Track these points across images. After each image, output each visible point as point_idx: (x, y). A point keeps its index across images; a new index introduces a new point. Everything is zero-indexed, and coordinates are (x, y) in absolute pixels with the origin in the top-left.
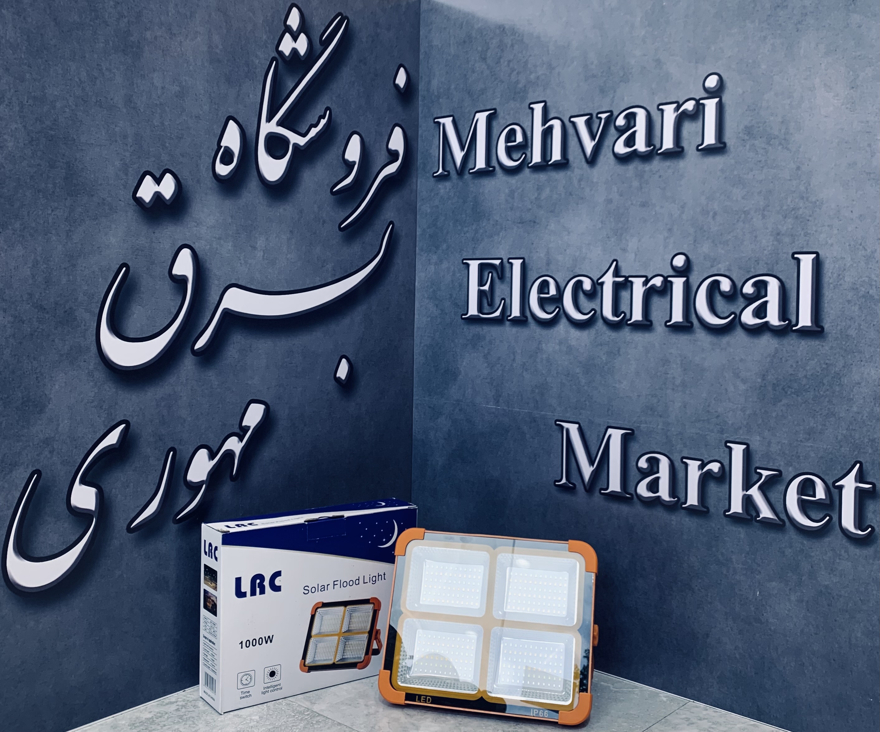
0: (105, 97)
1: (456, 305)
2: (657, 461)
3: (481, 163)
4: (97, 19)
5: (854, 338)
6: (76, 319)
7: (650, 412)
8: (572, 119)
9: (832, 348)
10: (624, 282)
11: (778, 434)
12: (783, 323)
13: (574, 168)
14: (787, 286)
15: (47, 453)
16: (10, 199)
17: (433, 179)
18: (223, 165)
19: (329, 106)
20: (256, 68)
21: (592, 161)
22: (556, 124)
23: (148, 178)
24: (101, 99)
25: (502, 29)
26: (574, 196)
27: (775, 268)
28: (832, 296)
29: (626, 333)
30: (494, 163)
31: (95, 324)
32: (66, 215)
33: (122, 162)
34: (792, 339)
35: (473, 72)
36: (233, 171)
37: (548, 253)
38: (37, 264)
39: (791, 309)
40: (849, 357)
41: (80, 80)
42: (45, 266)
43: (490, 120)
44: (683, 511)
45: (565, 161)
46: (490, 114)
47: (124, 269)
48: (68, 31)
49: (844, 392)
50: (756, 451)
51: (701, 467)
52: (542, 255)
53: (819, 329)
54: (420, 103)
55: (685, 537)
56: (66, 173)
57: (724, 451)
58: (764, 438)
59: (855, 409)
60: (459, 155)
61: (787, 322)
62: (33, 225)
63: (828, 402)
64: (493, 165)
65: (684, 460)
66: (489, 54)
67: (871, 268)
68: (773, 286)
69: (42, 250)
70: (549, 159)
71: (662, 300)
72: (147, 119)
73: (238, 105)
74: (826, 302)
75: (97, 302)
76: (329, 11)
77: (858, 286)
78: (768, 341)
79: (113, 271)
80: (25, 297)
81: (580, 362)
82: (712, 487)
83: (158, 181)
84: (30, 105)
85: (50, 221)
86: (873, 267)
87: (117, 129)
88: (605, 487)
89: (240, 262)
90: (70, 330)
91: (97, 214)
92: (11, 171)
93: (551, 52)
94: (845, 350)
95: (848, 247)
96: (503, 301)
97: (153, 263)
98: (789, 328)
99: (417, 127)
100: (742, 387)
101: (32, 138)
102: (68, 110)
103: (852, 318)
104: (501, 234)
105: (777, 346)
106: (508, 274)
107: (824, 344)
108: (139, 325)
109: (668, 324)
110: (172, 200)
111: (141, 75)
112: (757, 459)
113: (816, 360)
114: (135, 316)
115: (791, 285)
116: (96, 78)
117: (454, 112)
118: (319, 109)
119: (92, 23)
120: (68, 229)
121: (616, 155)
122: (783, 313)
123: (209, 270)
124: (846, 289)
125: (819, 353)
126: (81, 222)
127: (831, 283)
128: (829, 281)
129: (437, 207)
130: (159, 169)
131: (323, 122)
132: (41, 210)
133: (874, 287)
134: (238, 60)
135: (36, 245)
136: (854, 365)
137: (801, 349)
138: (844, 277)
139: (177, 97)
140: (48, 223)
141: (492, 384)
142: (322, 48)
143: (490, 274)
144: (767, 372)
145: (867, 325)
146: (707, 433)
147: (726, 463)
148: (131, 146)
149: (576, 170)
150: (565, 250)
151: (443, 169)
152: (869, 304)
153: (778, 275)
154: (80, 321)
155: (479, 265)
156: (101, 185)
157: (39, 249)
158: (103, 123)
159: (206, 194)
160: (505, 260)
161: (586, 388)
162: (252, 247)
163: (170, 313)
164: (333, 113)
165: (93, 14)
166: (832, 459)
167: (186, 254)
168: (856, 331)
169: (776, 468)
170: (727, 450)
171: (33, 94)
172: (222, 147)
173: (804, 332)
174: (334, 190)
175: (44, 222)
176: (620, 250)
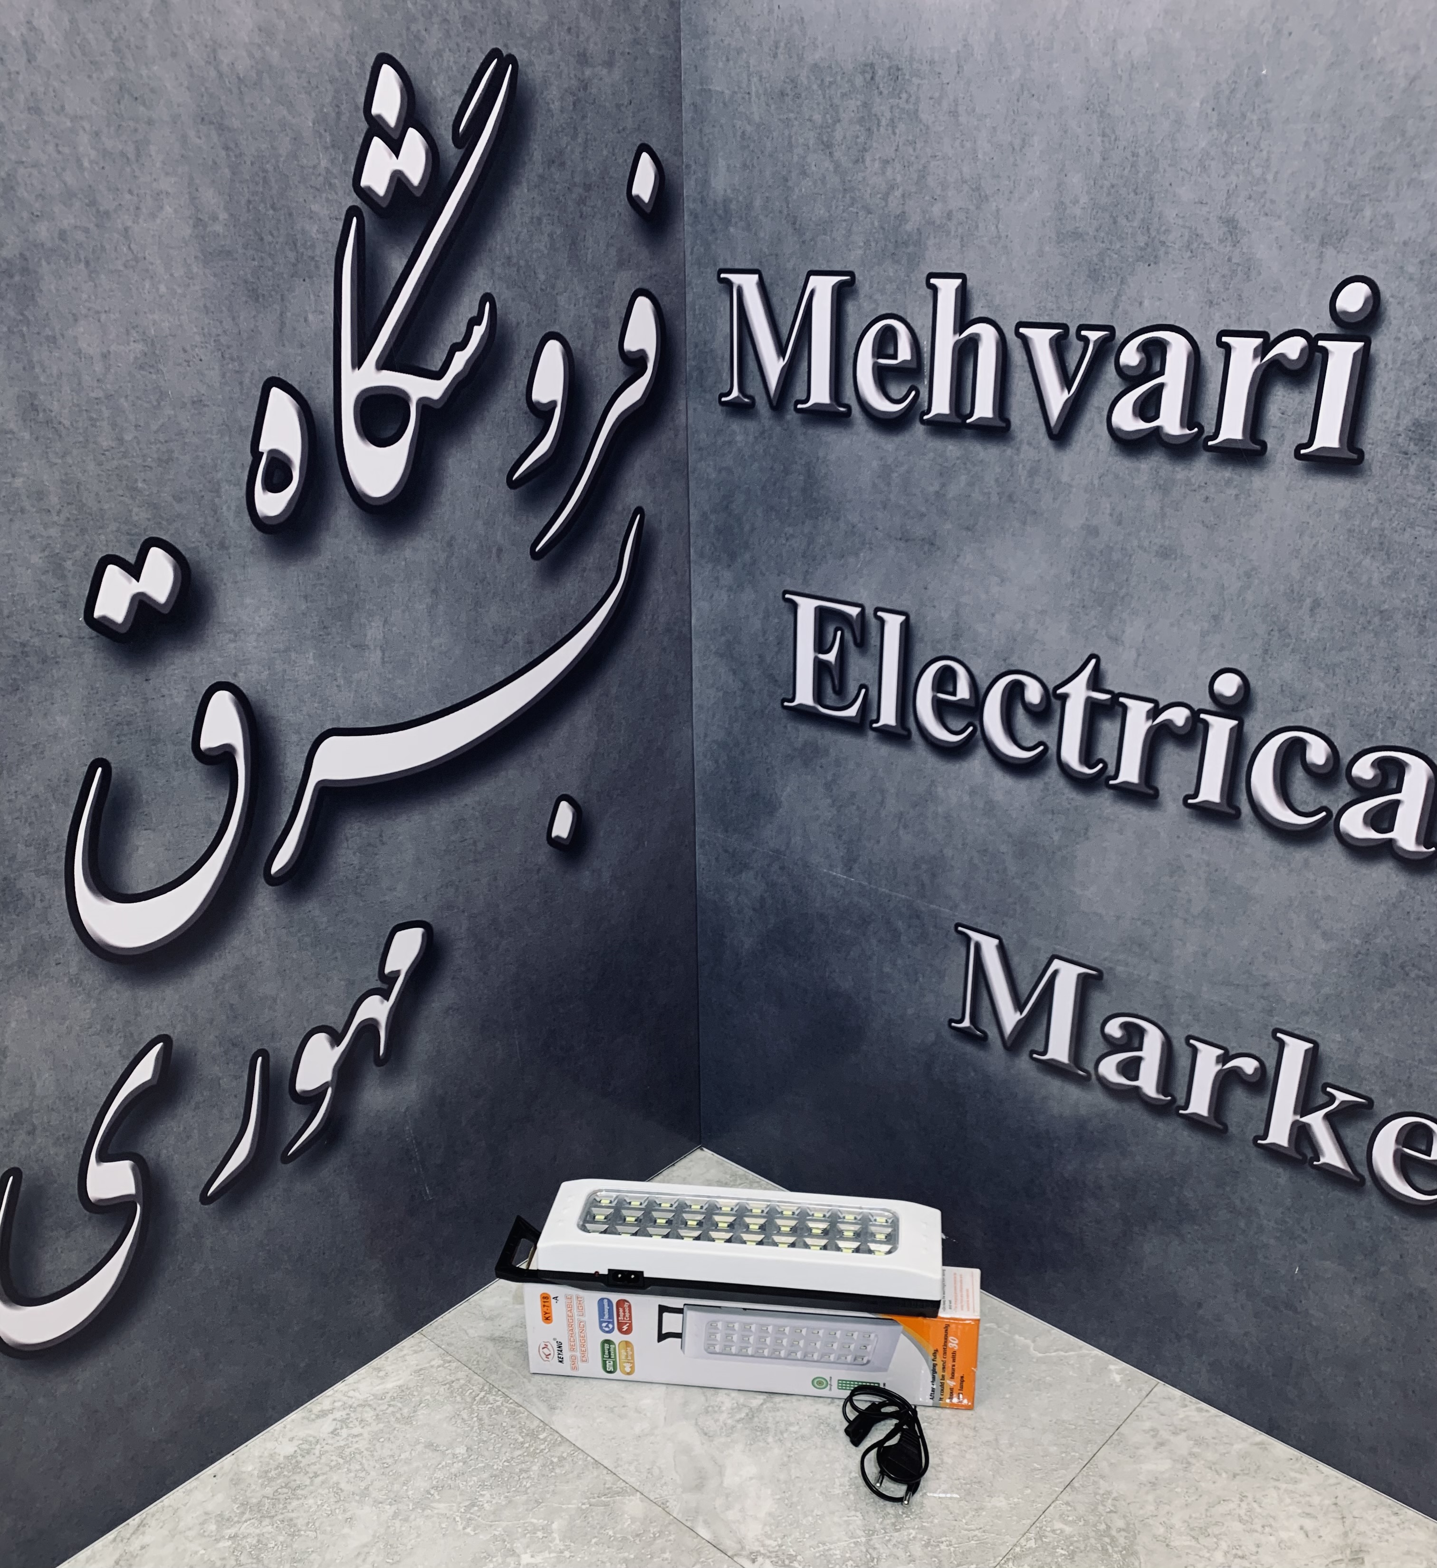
2: (1142, 1032)
3: (820, 394)
7: (1136, 949)
8: (1021, 330)
10: (1109, 701)
11: (1377, 1040)
13: (1021, 442)
17: (719, 404)
19: (489, 290)
20: (313, 247)
21: (1060, 433)
22: (987, 335)
26: (1017, 505)
29: (1105, 800)
30: (849, 397)
33: (46, 554)
35: (803, 173)
37: (957, 614)
43: (840, 295)
44: (1179, 1120)
45: (1002, 423)
46: (840, 284)
50: (1330, 1059)
51: (1222, 1059)
52: (945, 615)
54: (687, 229)
55: (1178, 1158)
57: (1269, 1044)
58: (1348, 1040)
60: (772, 364)
64: (845, 400)
65: (1192, 1040)
68: (1417, 774)
70: (968, 411)
71: (1184, 753)
72: (80, 438)
73: (284, 346)
78: (1388, 876)
81: (1010, 835)
82: (1238, 1096)
88: (1041, 1050)
89: (335, 683)
97: (158, 740)
99: (682, 285)
100: (1321, 945)
104: (861, 555)
105: (1403, 887)
106: (873, 640)
108: (151, 865)
109: (1190, 801)
112: (1330, 1070)
114: (142, 851)
117: (760, 263)
118: (467, 305)
123: (274, 718)
129: (730, 470)
130: (133, 543)
134: (270, 238)
139: (141, 367)
143: (839, 633)
144: (1376, 930)
146: (1240, 1007)
147: (1270, 1063)
148: (59, 512)
149: (1025, 448)
151: (741, 389)
155: (816, 608)
159: (244, 566)
160: (869, 611)
161: (1016, 881)
162: (355, 646)
163: (211, 824)
169: (1364, 1093)
170: (1275, 1042)
176: (1106, 638)
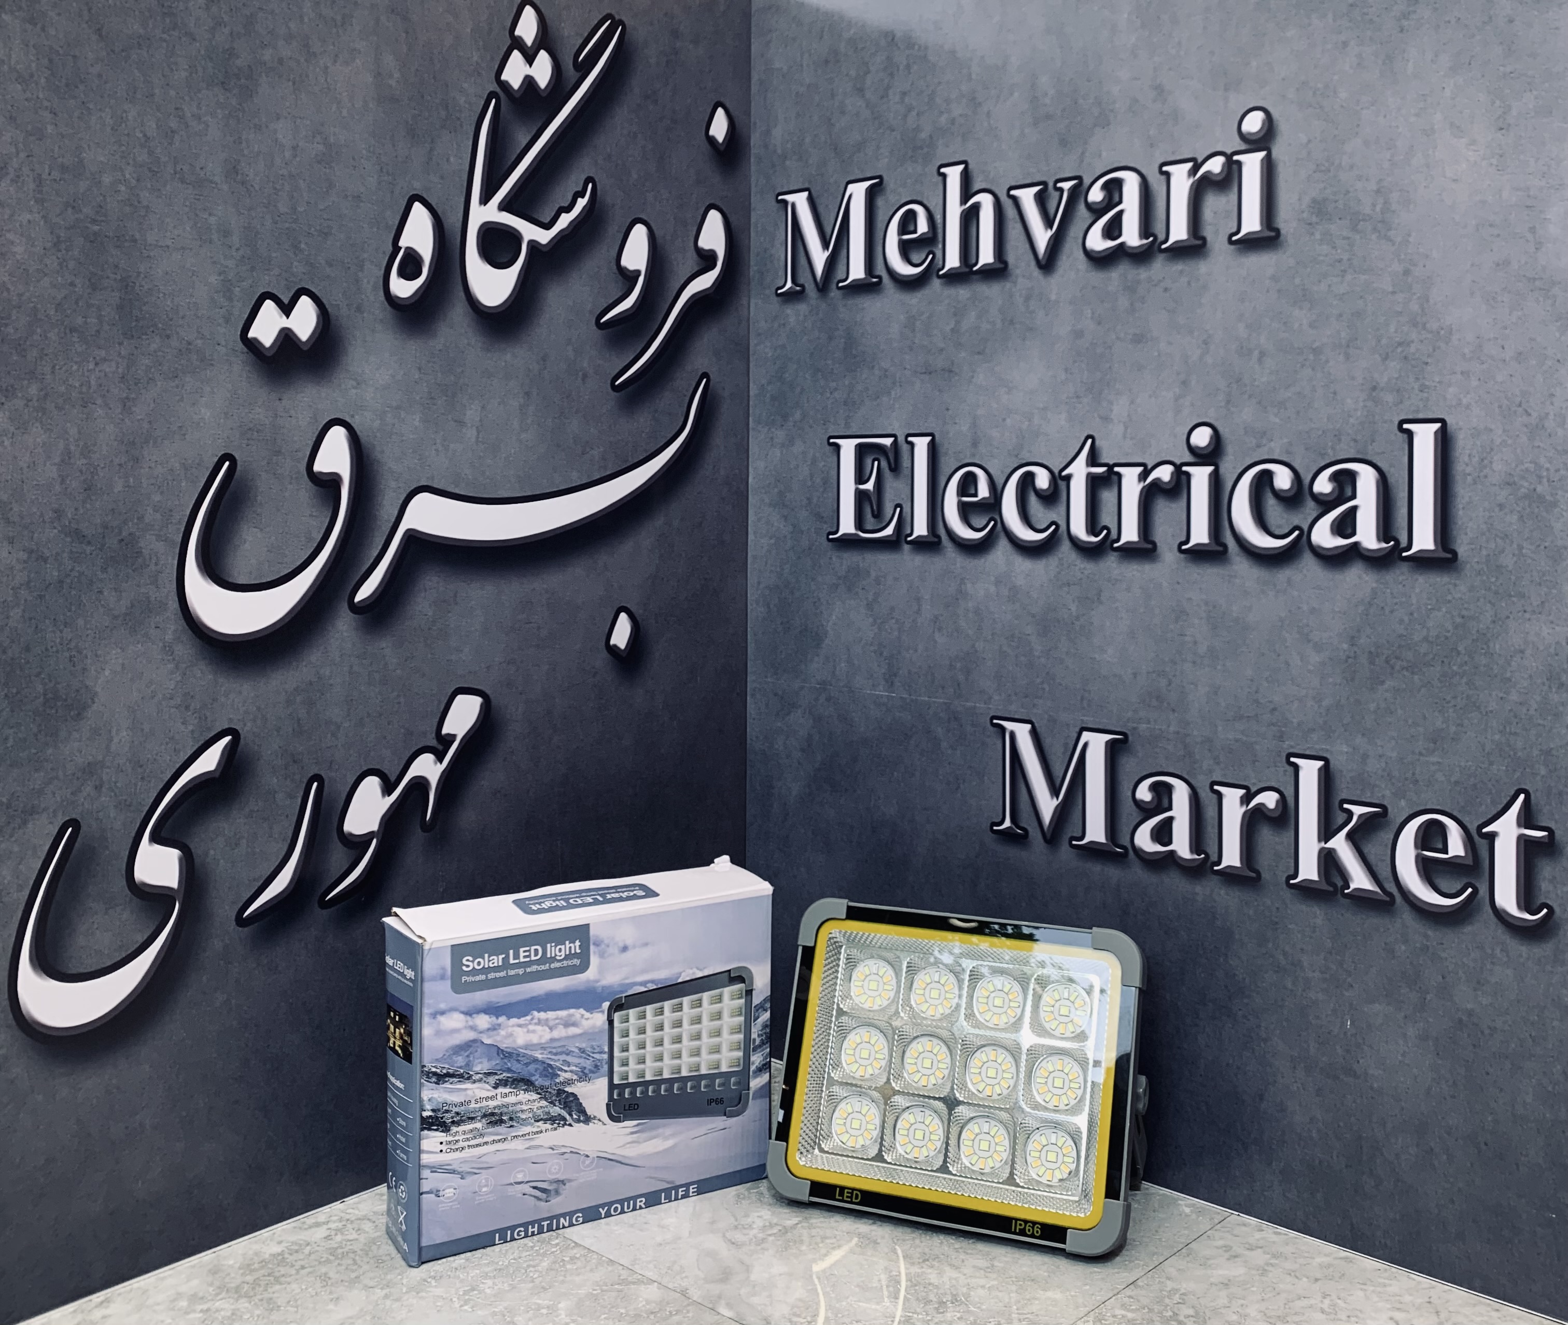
0: (191, 164)
1: (819, 517)
2: (1169, 788)
3: (857, 271)
4: (174, 29)
5: (1511, 572)
6: (141, 552)
7: (1154, 703)
8: (1013, 192)
9: (1472, 589)
10: (1106, 475)
11: (1379, 743)
12: (1384, 545)
13: (1017, 276)
14: (1391, 480)
15: (88, 789)
16: (20, 345)
17: (776, 299)
18: (402, 280)
19: (591, 175)
20: (460, 111)
21: (1047, 264)
22: (986, 201)
23: (269, 305)
24: (184, 168)
25: (890, 38)
26: (1018, 326)
27: (1370, 447)
28: (1470, 497)
29: (1111, 563)
30: (880, 270)
31: (176, 562)
32: (120, 370)
33: (222, 278)
34: (1402, 573)
35: (843, 113)
36: (422, 291)
37: (974, 425)
38: (70, 458)
39: (1399, 520)
40: (1504, 605)
41: (145, 135)
42: (85, 461)
43: (871, 195)
44: (1214, 878)
45: (1002, 266)
46: (872, 186)
47: (227, 463)
48: (123, 51)
49: (1495, 667)
50: (1341, 771)
51: (1246, 799)
52: (965, 428)
53: (1449, 556)
54: (753, 168)
55: (1218, 923)
56: (120, 298)
57: (1285, 771)
58: (1354, 749)
59: (1514, 696)
60: (819, 257)
61: (1392, 543)
62: (63, 389)
63: (1467, 684)
64: (878, 273)
65: (1216, 787)
66: (868, 82)
67: (1539, 447)
68: (1367, 479)
69: (79, 433)
70: (974, 261)
71: (1174, 505)
72: (265, 201)
73: (429, 174)
74: (1461, 506)
75: (179, 523)
76: (590, 11)
77: (1516, 479)
78: (1360, 578)
79: (207, 468)
80: (49, 515)
81: (1033, 616)
82: (1266, 835)
83: (287, 309)
84: (55, 180)
85: (93, 383)
86: (1541, 445)
87: (212, 220)
88: (1080, 834)
89: (434, 447)
90: (130, 571)
91: (177, 369)
92: (20, 295)
93: (974, 76)
94: (1496, 593)
95: (1497, 410)
96: (898, 510)
97: (278, 453)
98: (1396, 553)
99: (747, 210)
100: (1315, 658)
101: (58, 237)
102: (123, 188)
103: (1506, 535)
104: (893, 393)
105: (1374, 585)
106: (906, 463)
107: (1458, 582)
108: (253, 561)
109: (1184, 547)
110: (312, 342)
111: (255, 125)
112: (1343, 786)
113: (1444, 610)
114: (247, 546)
115: (1397, 478)
116: (172, 132)
117: (810, 182)
118: (574, 181)
119: (165, 36)
120: (125, 395)
121: (1090, 255)
122: (1385, 529)
123: (379, 462)
124: (1495, 485)
125: (1449, 597)
126: (148, 383)
127: (1469, 475)
128: (1464, 470)
129: (783, 347)
130: (288, 289)
131: (581, 203)
132: (76, 363)
133: (1545, 480)
134: (429, 98)
135: (68, 425)
136: (1511, 617)
137: (1417, 590)
138: (1491, 462)
139: (319, 162)
140: (90, 387)
141: (881, 654)
142: (578, 75)
143: (876, 463)
144: (1359, 631)
145: (1533, 547)
146: (1254, 740)
147: (1289, 793)
148: (238, 249)
149: (1020, 280)
150: (1004, 420)
151: (793, 281)
152: (1536, 510)
153: (1374, 461)
154: (148, 557)
155: (856, 446)
156: (183, 318)
157: (73, 431)
158: (187, 209)
159: (373, 331)
160: (901, 439)
161: (1043, 660)
162: (456, 421)
163: (310, 539)
164: (598, 187)
165: (168, 20)
166: (1475, 785)
167: (337, 435)
168: (1515, 559)
169: (1377, 802)
170: (1290, 769)
171: (60, 160)
172: (401, 248)
173: (1423, 561)
174: (602, 321)
175: (81, 385)
176: (1098, 419)
